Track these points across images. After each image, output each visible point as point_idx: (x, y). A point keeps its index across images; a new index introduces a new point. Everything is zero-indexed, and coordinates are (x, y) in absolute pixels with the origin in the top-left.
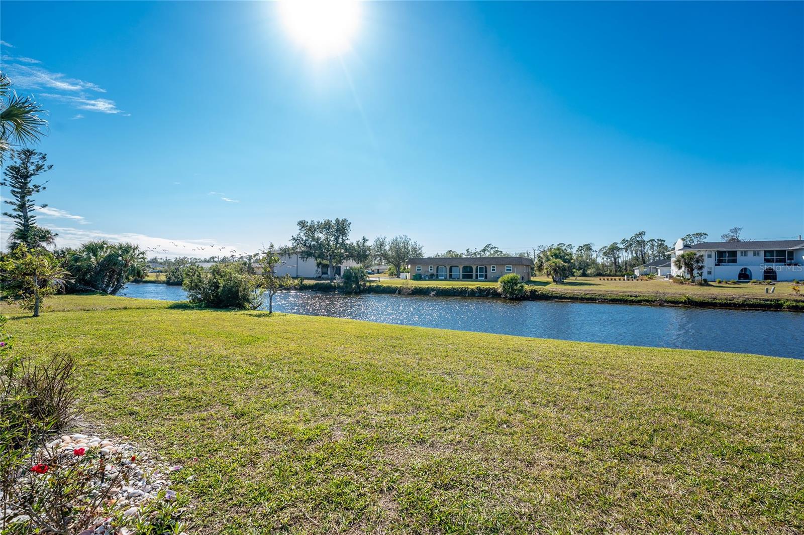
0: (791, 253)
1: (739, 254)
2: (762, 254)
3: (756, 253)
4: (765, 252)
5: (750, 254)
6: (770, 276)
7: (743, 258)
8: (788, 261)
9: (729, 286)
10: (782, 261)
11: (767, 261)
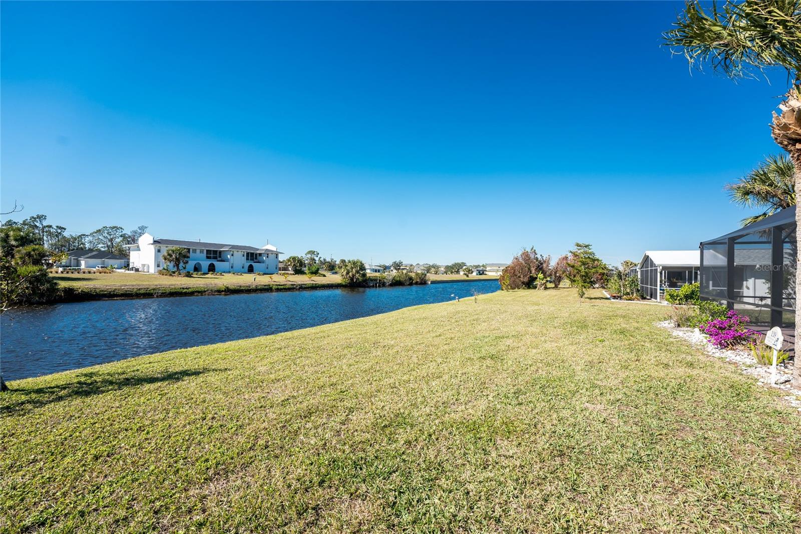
0: (220, 252)
1: (191, 250)
2: (205, 252)
3: (202, 251)
4: (207, 250)
5: (198, 251)
6: (212, 268)
7: (194, 254)
8: (219, 259)
9: (199, 276)
10: (215, 258)
11: (208, 257)
